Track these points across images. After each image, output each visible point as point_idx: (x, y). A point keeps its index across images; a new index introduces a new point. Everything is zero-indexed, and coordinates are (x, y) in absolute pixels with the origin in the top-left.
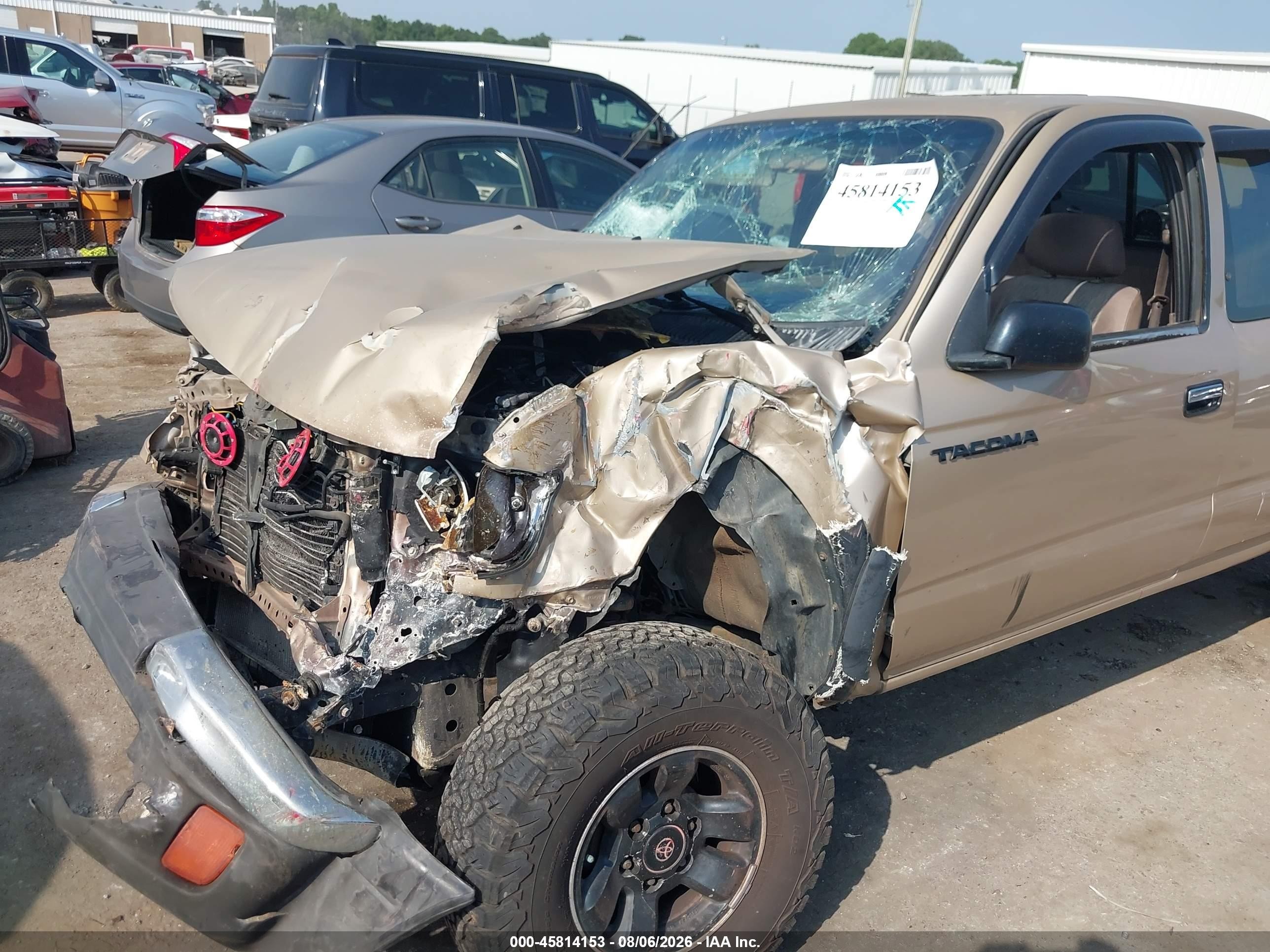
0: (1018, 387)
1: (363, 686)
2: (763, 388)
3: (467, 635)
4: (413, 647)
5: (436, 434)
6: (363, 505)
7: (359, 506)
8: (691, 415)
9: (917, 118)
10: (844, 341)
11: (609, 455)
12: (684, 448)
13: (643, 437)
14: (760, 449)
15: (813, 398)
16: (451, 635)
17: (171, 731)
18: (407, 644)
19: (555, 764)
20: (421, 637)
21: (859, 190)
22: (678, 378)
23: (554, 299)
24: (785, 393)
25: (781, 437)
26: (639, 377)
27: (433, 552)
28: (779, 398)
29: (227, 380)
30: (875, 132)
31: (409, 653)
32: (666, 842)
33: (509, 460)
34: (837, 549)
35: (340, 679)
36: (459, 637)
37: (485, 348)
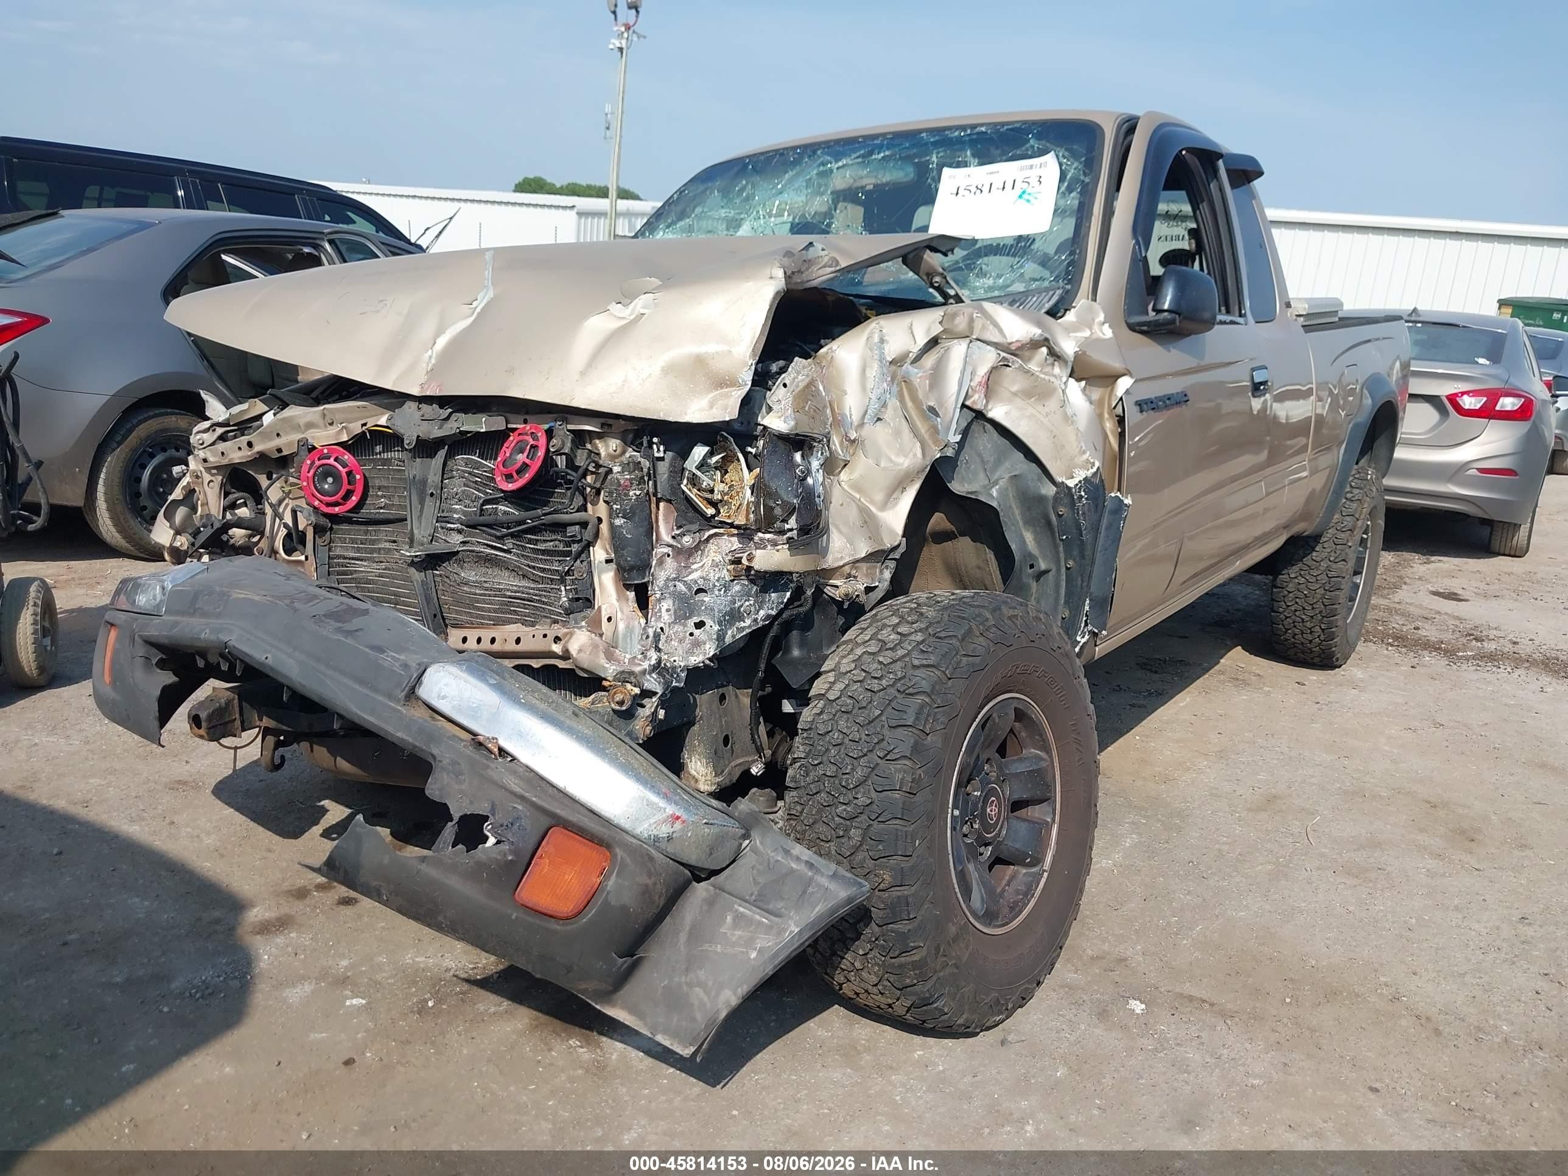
0: (1174, 348)
1: (674, 684)
2: (996, 345)
3: (758, 623)
4: (711, 640)
5: (733, 394)
6: (631, 493)
7: (627, 495)
8: (937, 376)
9: (1008, 123)
10: (1044, 304)
11: (862, 424)
12: (932, 410)
13: (893, 403)
14: (994, 410)
15: (1043, 353)
16: (743, 624)
17: (496, 750)
18: (703, 637)
19: (939, 701)
20: (716, 628)
21: (973, 189)
22: (922, 340)
23: (809, 258)
24: (1018, 349)
25: (1015, 394)
26: (882, 341)
27: (708, 540)
28: (1011, 354)
29: (327, 409)
30: (967, 139)
31: (708, 646)
32: (993, 801)
33: (792, 423)
34: (1081, 497)
35: (654, 675)
36: (750, 626)
37: (774, 298)
